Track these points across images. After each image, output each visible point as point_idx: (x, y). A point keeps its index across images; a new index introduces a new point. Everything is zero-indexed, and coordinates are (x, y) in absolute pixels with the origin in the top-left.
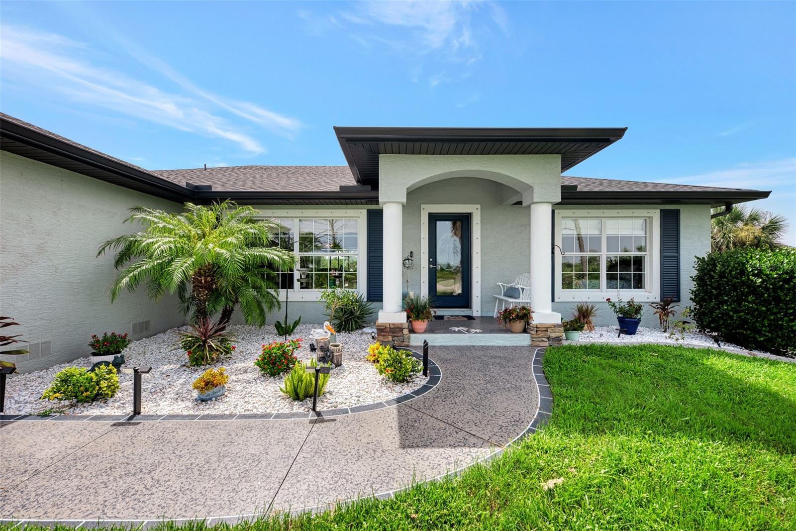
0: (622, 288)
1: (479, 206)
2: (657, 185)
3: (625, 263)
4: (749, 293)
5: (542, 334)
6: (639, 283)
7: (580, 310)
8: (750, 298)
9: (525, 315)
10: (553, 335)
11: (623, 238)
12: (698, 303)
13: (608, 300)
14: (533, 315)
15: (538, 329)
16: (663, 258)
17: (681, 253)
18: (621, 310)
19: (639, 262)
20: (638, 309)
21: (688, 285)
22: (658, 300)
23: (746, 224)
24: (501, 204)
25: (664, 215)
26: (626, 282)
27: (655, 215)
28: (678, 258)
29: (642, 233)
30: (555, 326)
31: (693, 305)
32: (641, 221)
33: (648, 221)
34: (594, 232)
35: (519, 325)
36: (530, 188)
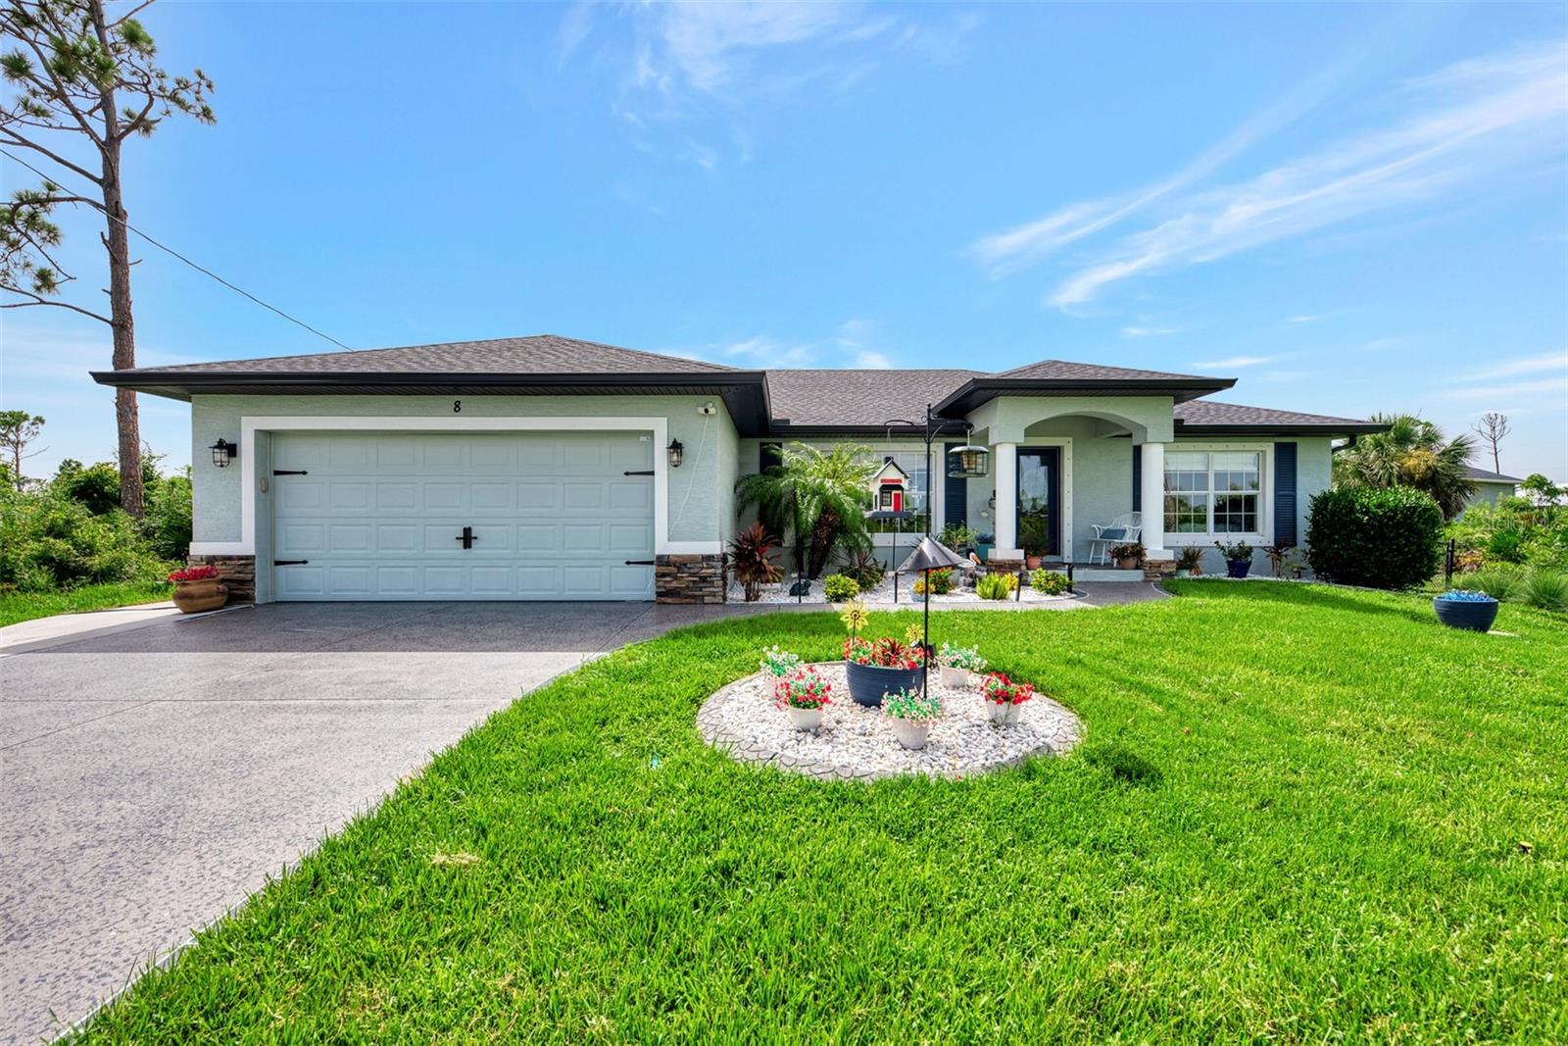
0: (1232, 531)
1: (1071, 439)
2: (1270, 412)
3: (1235, 503)
4: (1357, 531)
5: (1155, 570)
6: (1251, 525)
7: (1186, 554)
8: (1358, 536)
9: (1137, 551)
10: (1166, 571)
11: (1233, 475)
12: (1314, 547)
13: (1217, 543)
14: (1147, 552)
15: (1151, 564)
16: (1277, 497)
17: (1298, 492)
18: (1231, 553)
19: (1251, 502)
20: (1249, 551)
21: (1304, 526)
22: (1272, 544)
23: (1417, 448)
24: (1096, 436)
25: (1279, 447)
26: (1236, 526)
27: (1269, 449)
28: (1294, 497)
29: (1255, 469)
30: (1168, 562)
31: (1308, 547)
32: (1254, 455)
33: (1261, 456)
34: (1201, 468)
35: (1132, 562)
36: (1144, 429)
